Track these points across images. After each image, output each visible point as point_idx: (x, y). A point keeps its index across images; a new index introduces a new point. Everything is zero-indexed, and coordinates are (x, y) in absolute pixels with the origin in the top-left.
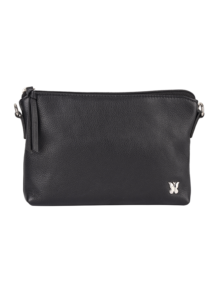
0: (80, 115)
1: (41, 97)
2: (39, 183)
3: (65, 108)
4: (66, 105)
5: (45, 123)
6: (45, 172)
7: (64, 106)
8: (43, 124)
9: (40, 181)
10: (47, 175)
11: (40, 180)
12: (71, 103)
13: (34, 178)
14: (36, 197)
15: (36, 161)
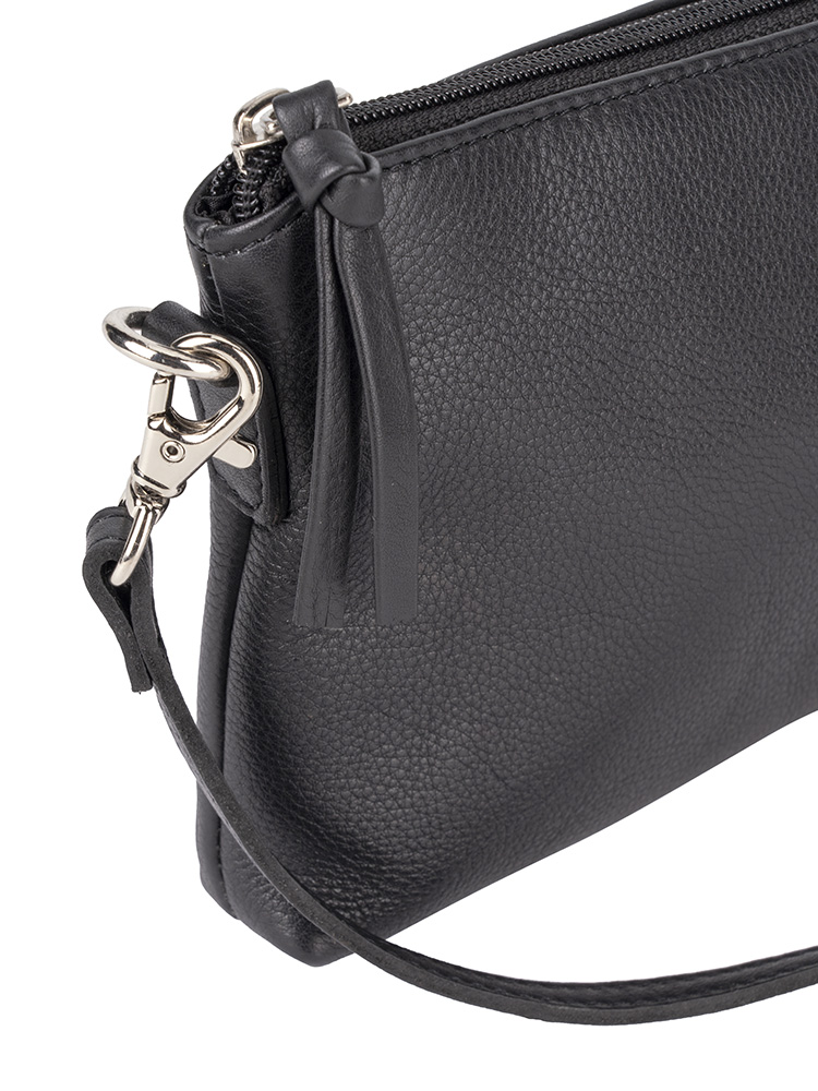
0: (689, 250)
1: (411, 185)
2: (388, 809)
3: (584, 220)
4: (590, 192)
5: (457, 380)
6: (432, 719)
7: (579, 205)
8: (443, 394)
9: (394, 797)
10: (444, 741)
11: (388, 786)
12: (626, 163)
13: (342, 788)
14: (359, 908)
15: (367, 664)
